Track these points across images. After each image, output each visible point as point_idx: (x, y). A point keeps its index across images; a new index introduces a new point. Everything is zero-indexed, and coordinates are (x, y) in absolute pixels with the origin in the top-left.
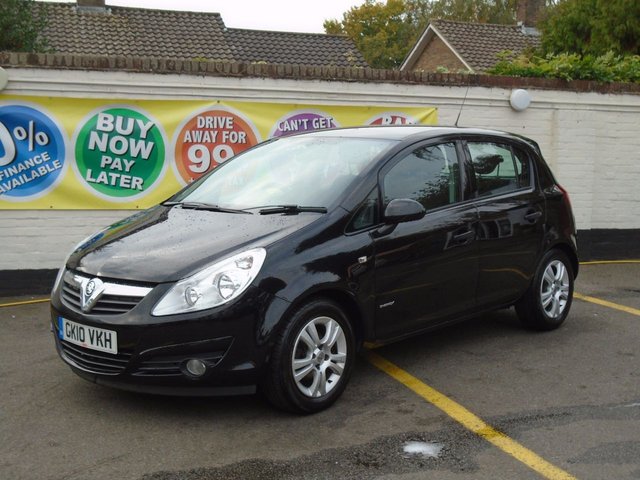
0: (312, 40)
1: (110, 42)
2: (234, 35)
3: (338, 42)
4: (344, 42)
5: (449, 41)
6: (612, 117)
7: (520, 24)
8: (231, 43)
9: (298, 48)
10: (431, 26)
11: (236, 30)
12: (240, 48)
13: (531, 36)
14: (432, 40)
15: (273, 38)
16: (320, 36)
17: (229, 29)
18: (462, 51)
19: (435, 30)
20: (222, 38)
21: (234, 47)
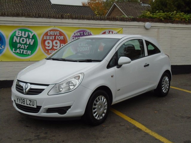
0: (79, 8)
1: (16, 8)
2: (54, 6)
3: (86, 8)
4: (88, 8)
5: (120, 8)
6: (175, 31)
7: (141, 3)
8: (54, 8)
9: (74, 10)
10: (114, 3)
11: (55, 5)
12: (56, 10)
13: (144, 6)
14: (115, 8)
15: (66, 7)
16: (81, 6)
17: (53, 4)
18: (124, 11)
19: (116, 5)
20: (51, 7)
21: (54, 10)
